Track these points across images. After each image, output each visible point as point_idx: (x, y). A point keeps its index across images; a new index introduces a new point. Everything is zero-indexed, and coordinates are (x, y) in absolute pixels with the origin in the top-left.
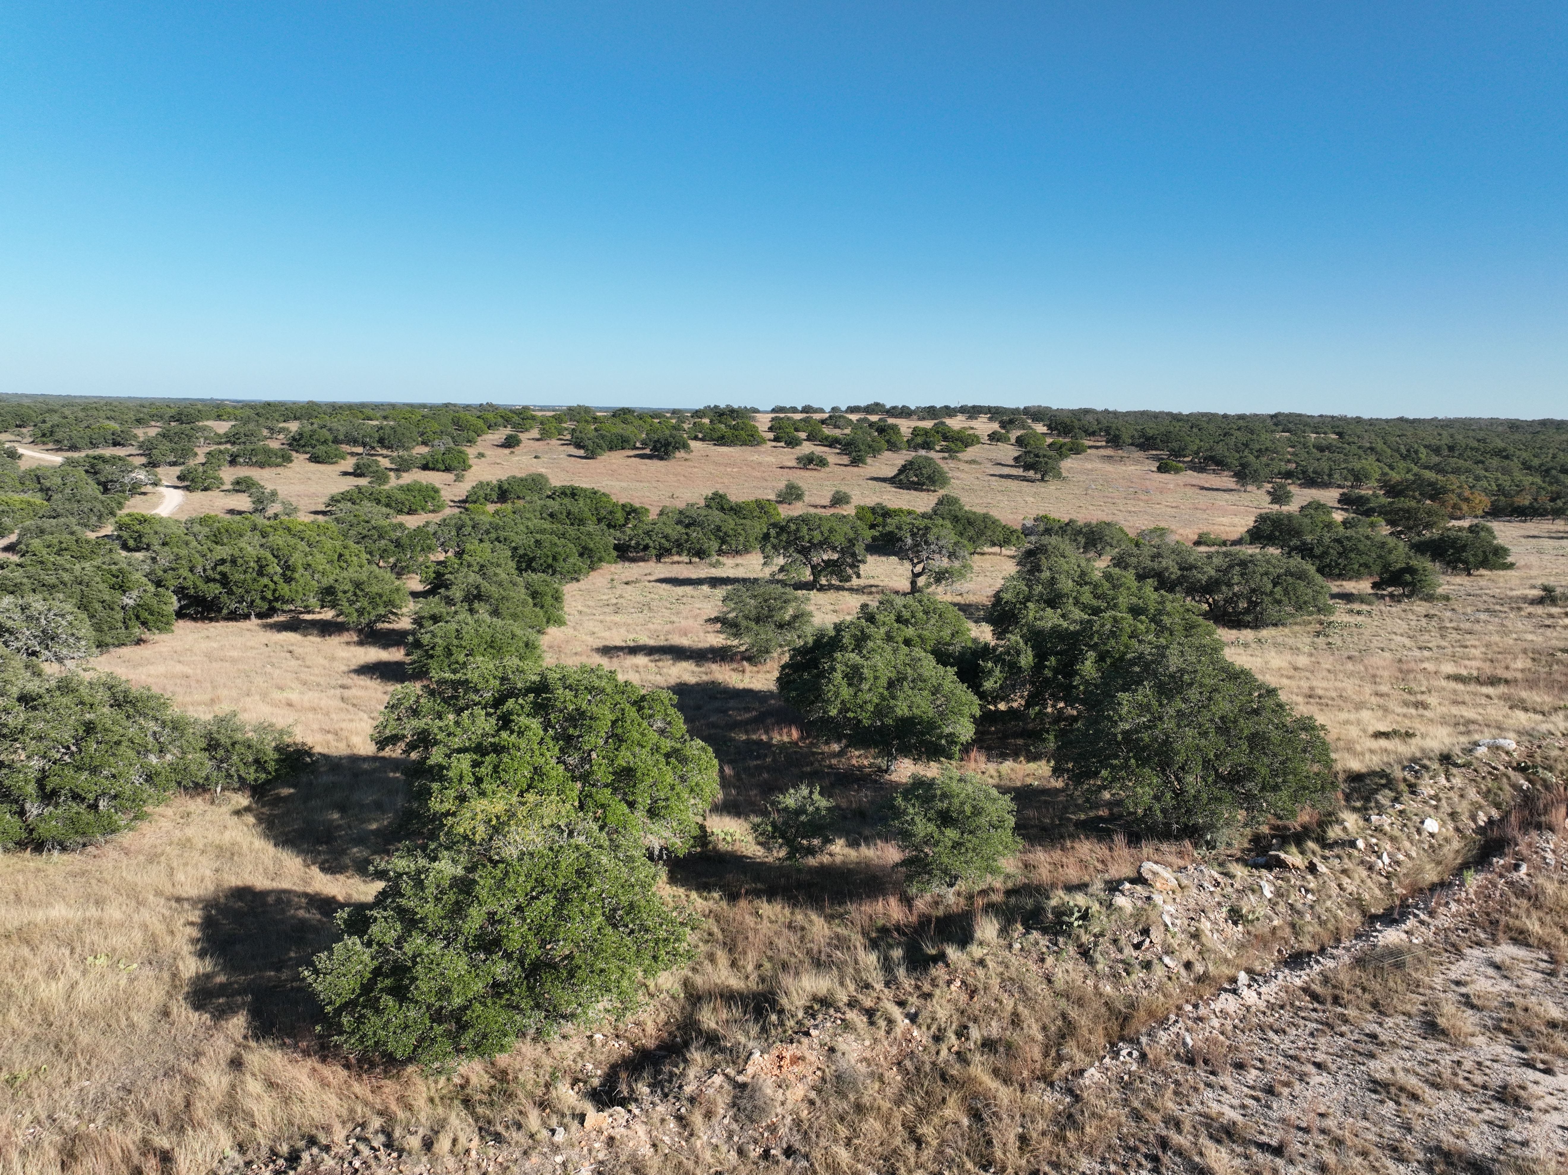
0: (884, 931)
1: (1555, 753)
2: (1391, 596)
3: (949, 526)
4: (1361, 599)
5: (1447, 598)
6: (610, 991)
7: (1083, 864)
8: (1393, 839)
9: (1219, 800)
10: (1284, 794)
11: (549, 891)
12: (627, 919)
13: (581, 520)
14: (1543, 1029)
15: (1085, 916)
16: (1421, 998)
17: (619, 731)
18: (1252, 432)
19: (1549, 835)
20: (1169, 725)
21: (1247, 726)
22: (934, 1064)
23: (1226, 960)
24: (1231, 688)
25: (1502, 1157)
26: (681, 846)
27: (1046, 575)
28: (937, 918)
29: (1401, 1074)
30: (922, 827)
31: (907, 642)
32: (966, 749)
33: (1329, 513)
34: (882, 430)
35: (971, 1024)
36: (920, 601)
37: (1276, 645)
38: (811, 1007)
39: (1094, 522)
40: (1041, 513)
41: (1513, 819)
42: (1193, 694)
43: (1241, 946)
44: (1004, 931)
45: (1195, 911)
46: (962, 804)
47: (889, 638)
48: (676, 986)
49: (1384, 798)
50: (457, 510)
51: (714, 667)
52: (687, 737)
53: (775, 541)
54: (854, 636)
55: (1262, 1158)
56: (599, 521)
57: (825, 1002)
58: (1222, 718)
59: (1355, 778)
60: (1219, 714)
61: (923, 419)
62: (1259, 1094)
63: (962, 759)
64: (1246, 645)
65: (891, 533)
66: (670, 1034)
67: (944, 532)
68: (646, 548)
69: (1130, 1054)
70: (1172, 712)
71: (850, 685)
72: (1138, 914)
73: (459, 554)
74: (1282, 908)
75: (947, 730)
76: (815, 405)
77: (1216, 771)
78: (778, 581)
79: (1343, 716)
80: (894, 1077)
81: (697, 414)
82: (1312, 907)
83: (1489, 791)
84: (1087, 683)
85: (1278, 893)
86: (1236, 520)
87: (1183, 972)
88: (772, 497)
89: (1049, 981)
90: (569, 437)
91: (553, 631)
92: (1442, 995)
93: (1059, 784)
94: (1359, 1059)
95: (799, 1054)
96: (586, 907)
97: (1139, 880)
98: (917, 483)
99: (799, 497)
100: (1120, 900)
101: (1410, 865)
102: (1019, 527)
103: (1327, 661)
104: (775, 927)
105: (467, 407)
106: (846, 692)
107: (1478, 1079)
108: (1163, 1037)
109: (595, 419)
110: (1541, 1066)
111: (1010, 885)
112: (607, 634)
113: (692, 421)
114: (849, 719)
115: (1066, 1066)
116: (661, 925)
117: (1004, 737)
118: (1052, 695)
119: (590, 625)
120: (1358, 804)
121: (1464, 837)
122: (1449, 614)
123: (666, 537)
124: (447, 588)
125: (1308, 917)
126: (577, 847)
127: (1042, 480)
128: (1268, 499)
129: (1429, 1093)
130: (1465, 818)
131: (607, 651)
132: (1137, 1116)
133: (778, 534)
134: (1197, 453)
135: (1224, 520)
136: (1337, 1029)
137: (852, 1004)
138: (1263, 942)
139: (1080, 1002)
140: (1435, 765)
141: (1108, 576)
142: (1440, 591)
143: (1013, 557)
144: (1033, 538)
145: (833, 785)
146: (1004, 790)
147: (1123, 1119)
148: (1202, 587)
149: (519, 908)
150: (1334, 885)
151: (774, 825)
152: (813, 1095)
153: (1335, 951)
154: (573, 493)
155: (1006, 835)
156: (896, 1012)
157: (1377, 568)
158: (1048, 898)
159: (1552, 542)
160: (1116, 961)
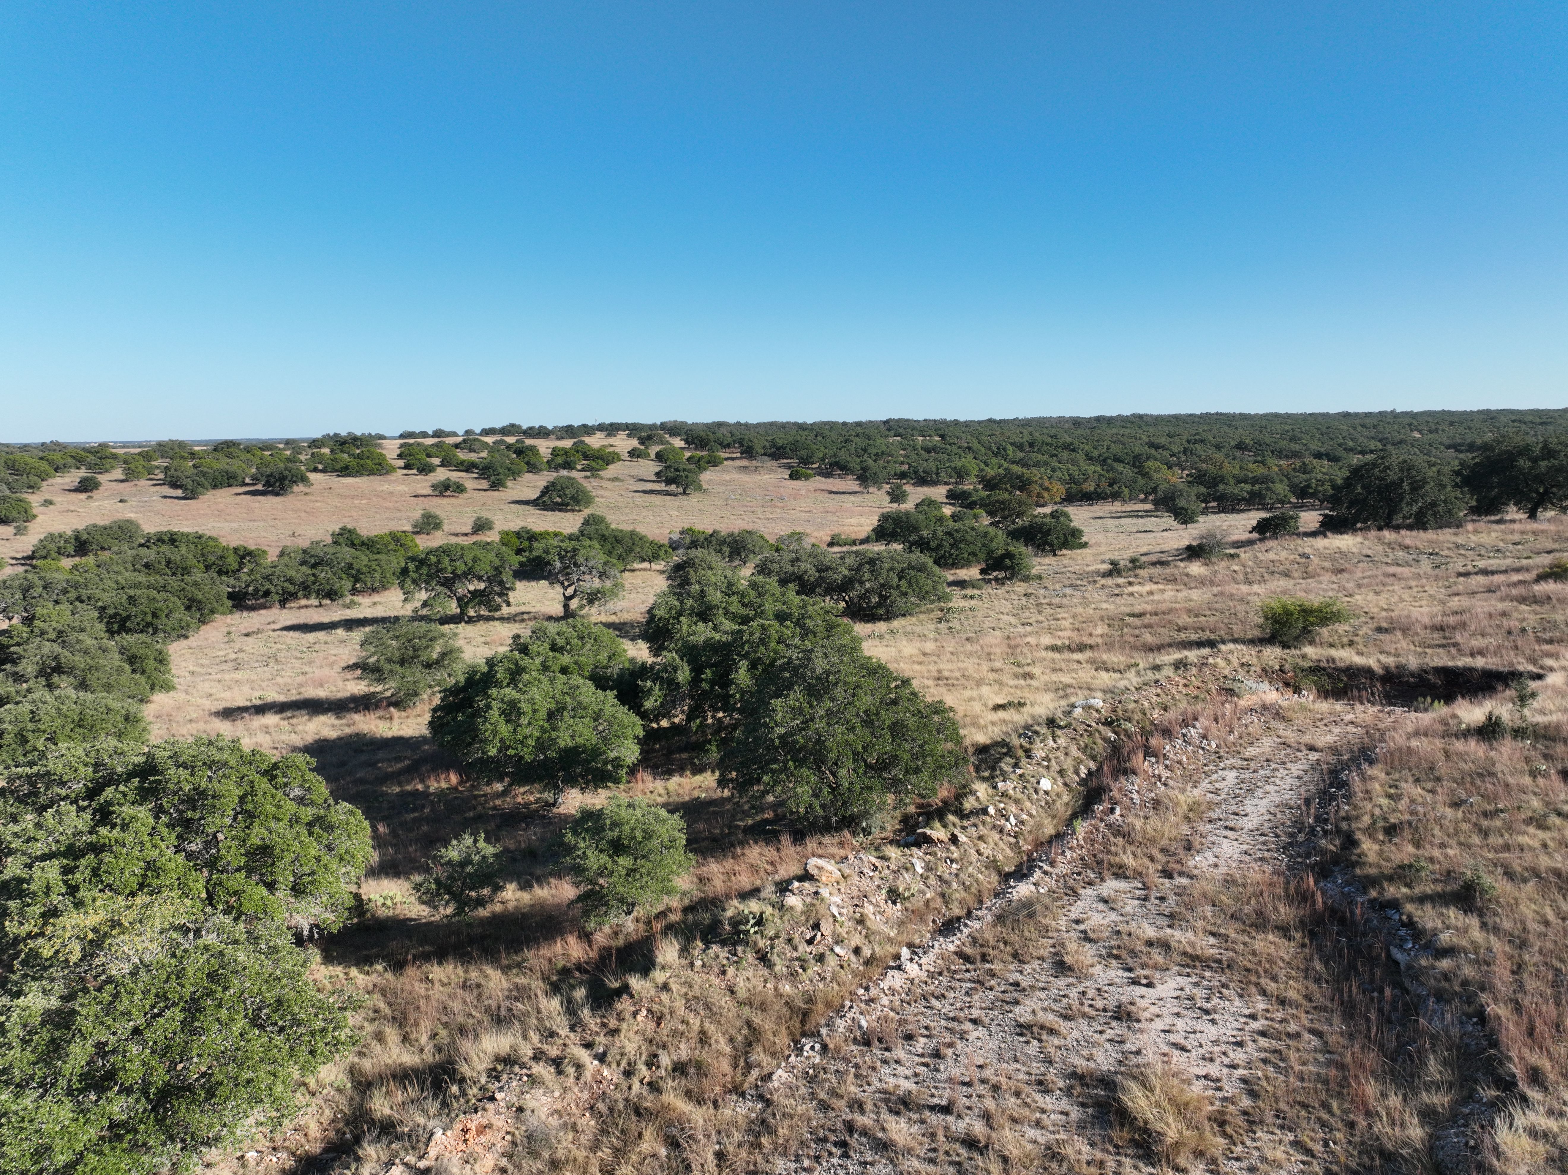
0: (565, 972)
1: (1132, 706)
2: (996, 579)
3: (597, 546)
4: (972, 584)
5: (1040, 578)
6: (261, 1101)
7: (754, 869)
8: (1017, 801)
9: (870, 789)
10: (925, 775)
11: (174, 1004)
12: (276, 1017)
13: (184, 569)
14: (1143, 949)
15: (760, 921)
16: (1051, 941)
17: (250, 806)
18: (869, 438)
19: (1133, 778)
20: (820, 725)
21: (888, 717)
22: (627, 1100)
23: (890, 940)
24: (870, 683)
25: (1123, 1069)
26: (333, 920)
27: (695, 588)
28: (619, 950)
29: (1040, 1014)
30: (595, 860)
31: (564, 670)
32: (632, 771)
33: (940, 508)
34: (520, 452)
35: (660, 1052)
36: (574, 627)
37: (906, 634)
38: (495, 1069)
39: (736, 531)
40: (686, 526)
41: (1105, 768)
42: (839, 692)
43: (901, 923)
44: (684, 951)
45: (858, 897)
46: (633, 829)
47: (545, 668)
48: (341, 1075)
49: (1006, 765)
50: (21, 569)
51: (357, 717)
52: (331, 801)
53: (415, 575)
54: (508, 670)
55: (934, 1119)
56: (208, 568)
57: (509, 1060)
58: (865, 712)
59: (982, 750)
60: (863, 708)
61: (562, 438)
62: (927, 1060)
63: (629, 782)
64: (881, 637)
65: (539, 557)
66: (338, 1131)
67: (592, 553)
68: (267, 593)
69: (812, 1048)
70: (822, 712)
71: (508, 721)
72: (808, 910)
73: (28, 621)
74: (932, 881)
75: (612, 755)
76: (447, 429)
77: (865, 761)
78: (423, 618)
79: (968, 693)
80: (588, 1123)
81: (315, 443)
82: (957, 875)
83: (1086, 746)
84: (743, 692)
85: (928, 868)
86: (862, 520)
87: (853, 958)
88: (408, 528)
89: (732, 992)
90: (161, 476)
91: (160, 699)
92: (1065, 935)
93: (727, 793)
94: (1007, 1007)
95: (485, 1122)
96: (224, 1013)
97: (806, 877)
98: (562, 504)
99: (438, 526)
100: (792, 900)
101: (1031, 822)
102: (666, 542)
103: (950, 645)
104: (447, 990)
105: (25, 448)
106: (504, 729)
107: (1099, 1004)
108: (841, 1025)
109: (193, 455)
110: (1144, 981)
111: (687, 902)
112: (227, 695)
113: (310, 452)
114: (510, 757)
115: (755, 1073)
116: (316, 1015)
117: (669, 753)
118: (711, 706)
119: (206, 687)
120: (986, 774)
121: (1071, 790)
122: (1042, 591)
123: (290, 580)
124: (14, 662)
125: (955, 885)
126: (206, 948)
127: (684, 493)
128: (888, 498)
129: (1063, 1026)
130: (1070, 773)
131: (229, 713)
132: (824, 1107)
133: (418, 568)
134: (823, 460)
135: (852, 521)
136: (987, 985)
137: (538, 1056)
138: (918, 915)
139: (763, 1007)
140: (1043, 730)
141: (753, 585)
142: (1034, 571)
143: (662, 572)
144: (680, 551)
145: (499, 827)
146: (672, 809)
147: (812, 1112)
148: (838, 586)
149: (136, 1031)
150: (973, 851)
151: (438, 881)
152: (504, 1162)
153: (979, 913)
154: (173, 539)
155: (679, 854)
156: (584, 1056)
157: (982, 556)
158: (724, 910)
159: (1113, 521)
160: (792, 960)
